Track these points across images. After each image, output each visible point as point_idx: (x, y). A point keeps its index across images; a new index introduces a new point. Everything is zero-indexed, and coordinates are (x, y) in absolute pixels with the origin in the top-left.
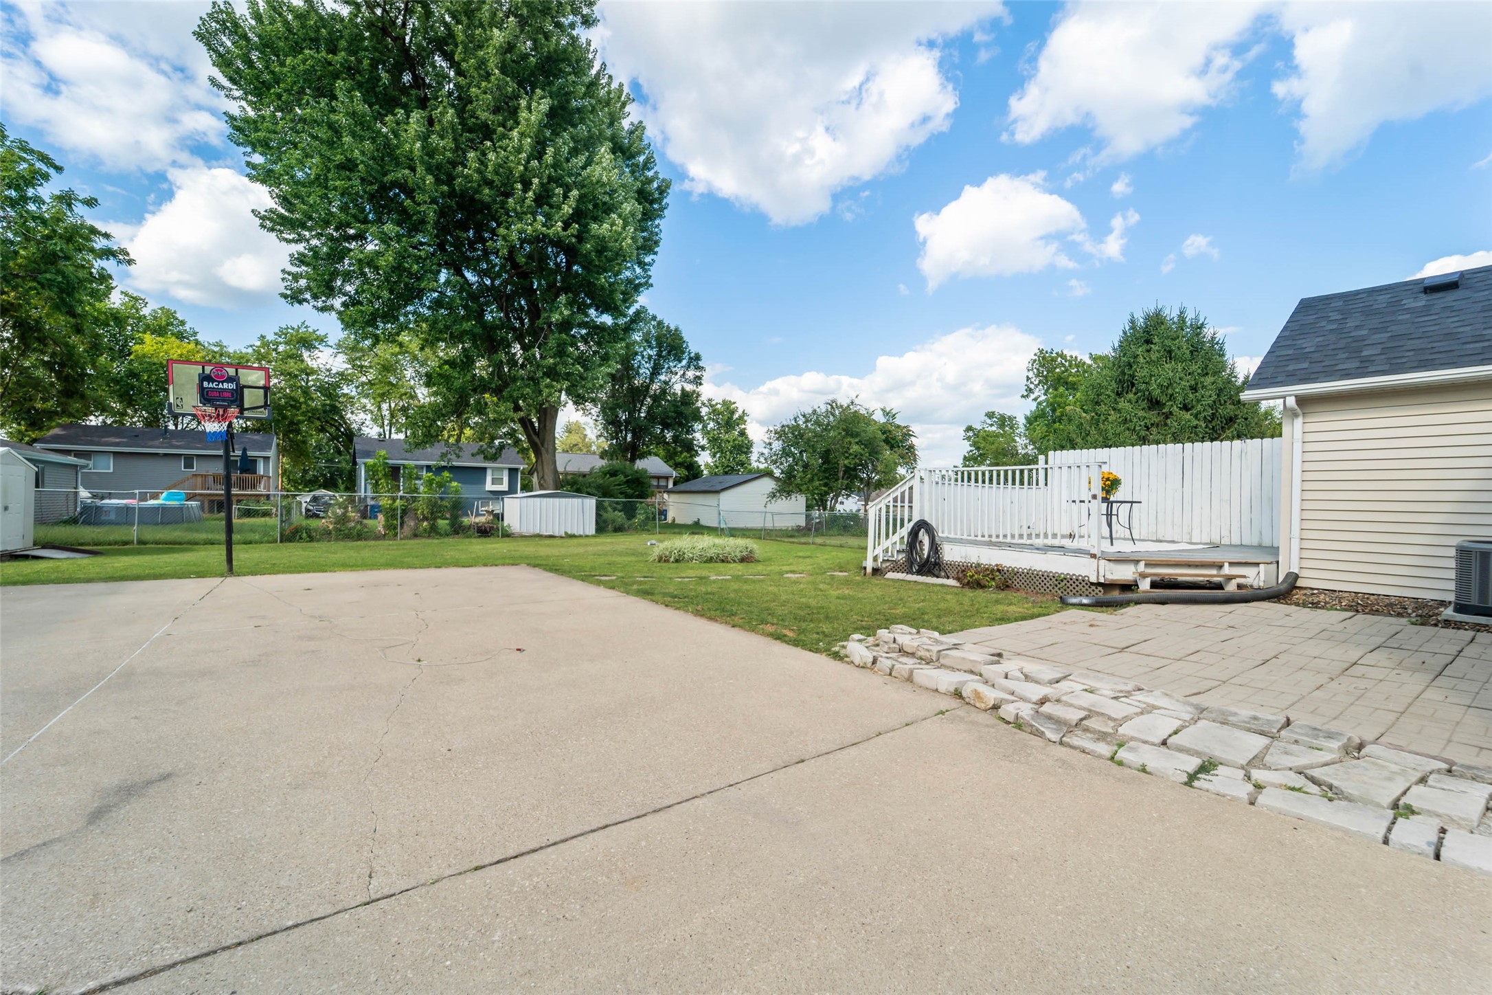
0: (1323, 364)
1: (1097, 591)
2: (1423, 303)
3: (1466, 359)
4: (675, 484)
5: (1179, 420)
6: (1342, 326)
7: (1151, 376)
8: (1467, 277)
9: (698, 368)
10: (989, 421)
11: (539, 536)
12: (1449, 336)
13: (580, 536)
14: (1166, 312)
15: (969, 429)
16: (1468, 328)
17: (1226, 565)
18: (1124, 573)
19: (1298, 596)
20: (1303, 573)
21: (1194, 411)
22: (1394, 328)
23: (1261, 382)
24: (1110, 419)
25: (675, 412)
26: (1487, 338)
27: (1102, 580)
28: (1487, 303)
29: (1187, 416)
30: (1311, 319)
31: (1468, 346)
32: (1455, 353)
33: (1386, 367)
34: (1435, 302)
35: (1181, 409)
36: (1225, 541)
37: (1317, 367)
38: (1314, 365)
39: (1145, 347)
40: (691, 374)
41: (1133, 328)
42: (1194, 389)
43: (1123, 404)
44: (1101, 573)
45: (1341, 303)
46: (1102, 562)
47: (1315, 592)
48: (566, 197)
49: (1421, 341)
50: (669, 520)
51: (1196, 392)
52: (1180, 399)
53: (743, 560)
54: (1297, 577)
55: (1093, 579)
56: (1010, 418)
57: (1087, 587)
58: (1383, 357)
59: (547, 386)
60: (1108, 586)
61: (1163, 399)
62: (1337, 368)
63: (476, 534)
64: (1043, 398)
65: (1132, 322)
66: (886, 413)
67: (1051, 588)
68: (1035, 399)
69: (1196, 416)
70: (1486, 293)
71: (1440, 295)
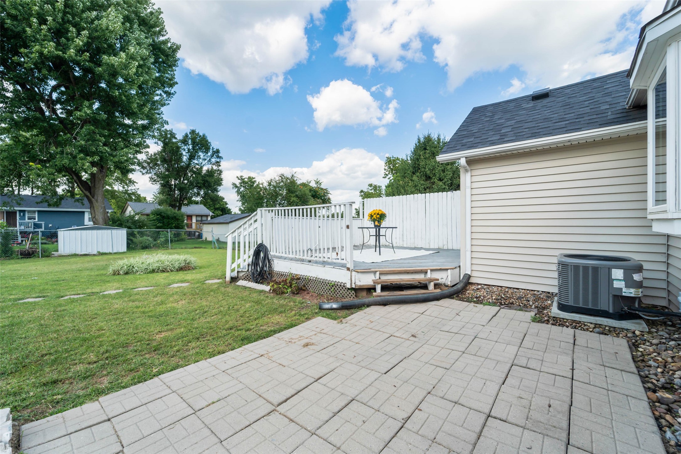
0: (481, 138)
1: (351, 293)
2: (532, 105)
3: (556, 131)
4: (212, 218)
5: (438, 186)
6: (492, 119)
7: (426, 165)
8: (552, 92)
9: (218, 157)
10: (370, 188)
11: (75, 255)
12: (546, 119)
13: (110, 254)
14: (432, 136)
15: (362, 191)
16: (556, 115)
17: (429, 271)
18: (366, 280)
19: (470, 292)
20: (474, 274)
21: (444, 181)
22: (518, 118)
23: (449, 149)
24: (410, 184)
25: (203, 180)
26: (567, 119)
27: (354, 286)
28: (564, 102)
29: (441, 183)
30: (477, 116)
31: (557, 124)
32: (551, 128)
33: (514, 138)
34: (538, 104)
35: (438, 180)
36: (445, 247)
37: (478, 140)
38: (476, 139)
39: (423, 152)
40: (213, 160)
41: (419, 142)
42: (443, 171)
43: (415, 178)
44: (353, 282)
45: (492, 108)
46: (354, 273)
47: (479, 287)
48: (79, 34)
49: (531, 123)
50: (204, 238)
51: (444, 172)
52: (438, 175)
53: (181, 269)
54: (470, 277)
55: (348, 286)
56: (379, 187)
57: (346, 291)
58: (512, 132)
59: (82, 159)
60: (357, 290)
61: (431, 176)
62: (488, 140)
63: (20, 256)
64: (392, 178)
65: (419, 139)
66: (317, 183)
67: (327, 291)
68: (389, 179)
69: (444, 183)
70: (563, 98)
71: (539, 101)
